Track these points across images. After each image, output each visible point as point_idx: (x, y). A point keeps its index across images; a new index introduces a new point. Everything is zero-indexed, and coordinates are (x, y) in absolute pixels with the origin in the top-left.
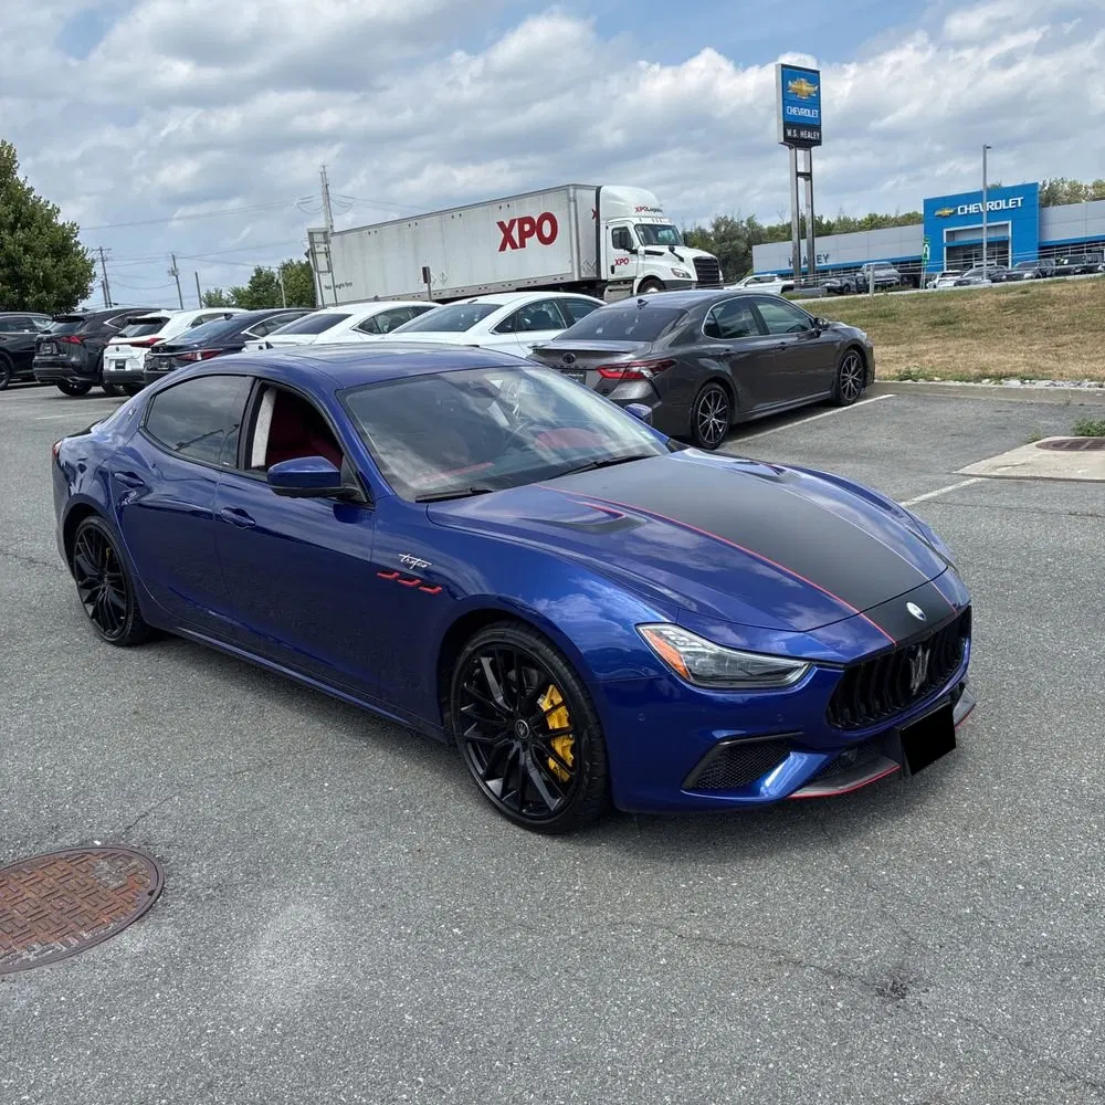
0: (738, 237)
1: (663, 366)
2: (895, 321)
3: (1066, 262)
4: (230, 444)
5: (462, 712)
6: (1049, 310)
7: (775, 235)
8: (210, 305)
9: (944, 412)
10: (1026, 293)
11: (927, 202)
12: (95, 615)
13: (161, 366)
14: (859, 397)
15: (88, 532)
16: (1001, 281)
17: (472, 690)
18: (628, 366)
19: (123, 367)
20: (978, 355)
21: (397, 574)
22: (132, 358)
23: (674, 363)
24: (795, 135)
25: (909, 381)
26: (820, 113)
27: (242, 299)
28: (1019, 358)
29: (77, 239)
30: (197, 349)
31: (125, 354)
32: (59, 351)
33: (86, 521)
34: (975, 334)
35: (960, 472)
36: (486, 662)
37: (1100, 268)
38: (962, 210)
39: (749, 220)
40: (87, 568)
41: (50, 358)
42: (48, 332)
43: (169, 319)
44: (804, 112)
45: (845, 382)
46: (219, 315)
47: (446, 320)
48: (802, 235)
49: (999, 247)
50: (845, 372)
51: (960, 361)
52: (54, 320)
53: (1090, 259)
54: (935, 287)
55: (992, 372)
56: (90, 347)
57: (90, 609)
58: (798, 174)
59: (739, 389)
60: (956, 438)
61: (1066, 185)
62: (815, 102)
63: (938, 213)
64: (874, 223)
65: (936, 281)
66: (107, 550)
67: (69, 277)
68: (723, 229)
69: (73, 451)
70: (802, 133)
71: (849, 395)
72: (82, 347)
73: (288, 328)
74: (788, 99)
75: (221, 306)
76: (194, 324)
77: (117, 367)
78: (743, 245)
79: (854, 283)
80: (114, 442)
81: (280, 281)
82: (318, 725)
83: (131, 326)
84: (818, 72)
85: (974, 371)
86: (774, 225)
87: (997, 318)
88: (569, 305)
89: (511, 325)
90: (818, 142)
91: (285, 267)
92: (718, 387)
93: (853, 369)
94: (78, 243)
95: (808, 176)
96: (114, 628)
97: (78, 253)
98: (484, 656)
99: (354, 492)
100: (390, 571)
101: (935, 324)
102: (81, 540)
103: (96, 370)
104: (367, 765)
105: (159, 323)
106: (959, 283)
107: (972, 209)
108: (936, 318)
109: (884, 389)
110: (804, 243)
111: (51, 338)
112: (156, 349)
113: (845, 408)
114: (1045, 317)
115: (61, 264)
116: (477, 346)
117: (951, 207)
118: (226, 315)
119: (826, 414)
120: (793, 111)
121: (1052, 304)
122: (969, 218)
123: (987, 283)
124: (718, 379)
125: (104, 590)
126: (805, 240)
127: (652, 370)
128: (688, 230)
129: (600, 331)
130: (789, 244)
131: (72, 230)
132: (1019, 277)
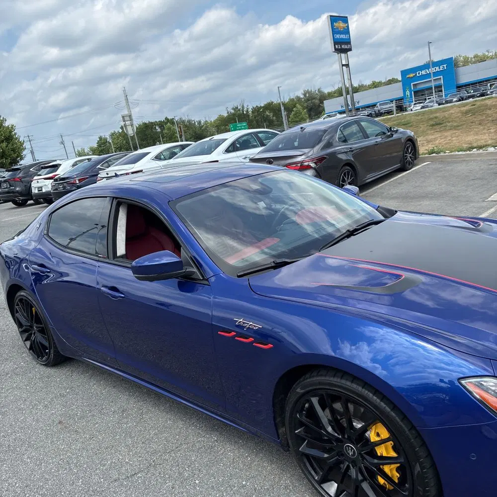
0: (314, 98)
1: (319, 160)
2: (411, 126)
3: (472, 91)
4: (101, 238)
5: (296, 434)
6: (489, 112)
7: (330, 96)
8: (80, 155)
9: (462, 168)
10: (474, 105)
11: (402, 72)
12: (31, 348)
13: (59, 188)
14: (414, 165)
15: (21, 300)
16: (443, 104)
17: (304, 419)
18: (302, 162)
19: (41, 190)
20: (463, 138)
21: (234, 333)
22: (45, 185)
23: (325, 158)
24: (339, 48)
25: (434, 154)
26: (350, 36)
27: (94, 151)
28: (486, 137)
29: (15, 132)
30: (75, 178)
31: (42, 184)
32: (10, 186)
33: (19, 294)
34: (456, 128)
35: (489, 199)
36: (315, 400)
37: (488, 93)
38: (419, 73)
39: (319, 90)
40: (23, 321)
41: (7, 189)
42: (4, 177)
43: (61, 165)
44: (343, 36)
45: (407, 159)
46: (85, 160)
47: (198, 150)
48: (348, 93)
49: (439, 88)
50: (406, 153)
51: (455, 142)
52: (6, 171)
53: (483, 89)
54: (412, 110)
55: (475, 145)
56: (25, 182)
57: (28, 343)
58: (343, 65)
59: (358, 167)
60: (476, 182)
61: (462, 58)
62: (347, 31)
63: (408, 76)
64: (375, 85)
65: (412, 107)
66: (33, 309)
67: (13, 150)
68: (308, 95)
69: (10, 249)
70: (342, 46)
71: (409, 164)
72: (21, 183)
73: (120, 163)
74: (334, 31)
75: (85, 155)
76: (73, 165)
77: (39, 191)
78: (317, 101)
79: (374, 113)
80: (29, 244)
81: (110, 141)
82: (180, 424)
83: (43, 170)
84: (347, 17)
85: (465, 146)
86: (330, 91)
87: (464, 119)
88: (260, 135)
89: (232, 148)
90: (350, 50)
91: (112, 135)
92: (349, 168)
93: (410, 151)
94: (15, 134)
95: (347, 66)
96: (43, 357)
97: (16, 139)
98: (314, 396)
99: (194, 273)
100: (229, 331)
101: (433, 125)
102: (18, 305)
103: (29, 192)
104: (221, 459)
105: (56, 167)
106: (423, 107)
107: (423, 72)
108: (431, 123)
109: (424, 160)
110: (349, 96)
111: (6, 180)
112: (56, 180)
113: (408, 172)
114: (488, 116)
115: (10, 145)
116: (217, 161)
117: (414, 73)
118: (88, 159)
119: (399, 176)
120: (338, 36)
121: (490, 109)
122: (423, 77)
123: (436, 106)
124: (349, 164)
125: (34, 334)
126: (349, 95)
127: (315, 163)
128: (292, 98)
129: (280, 146)
130: (342, 98)
131: (12, 128)
132: (451, 102)
